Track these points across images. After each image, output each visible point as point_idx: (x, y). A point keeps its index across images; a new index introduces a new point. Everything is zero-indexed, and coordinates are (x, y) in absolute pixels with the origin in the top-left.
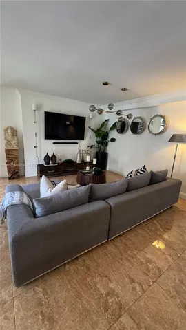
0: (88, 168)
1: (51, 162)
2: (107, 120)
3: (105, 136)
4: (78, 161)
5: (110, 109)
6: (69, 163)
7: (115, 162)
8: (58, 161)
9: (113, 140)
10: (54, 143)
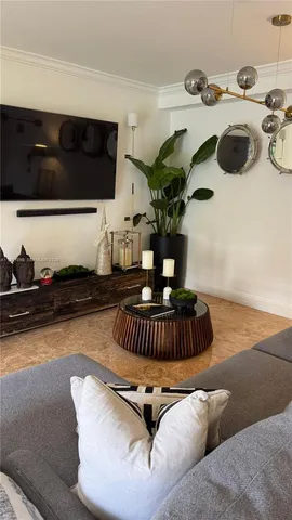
0: (146, 294)
1: (14, 281)
2: (180, 133)
3: (179, 182)
4: (103, 270)
5: (246, 86)
6: (75, 277)
7: (215, 263)
8: (39, 275)
9: (204, 194)
10: (21, 214)
